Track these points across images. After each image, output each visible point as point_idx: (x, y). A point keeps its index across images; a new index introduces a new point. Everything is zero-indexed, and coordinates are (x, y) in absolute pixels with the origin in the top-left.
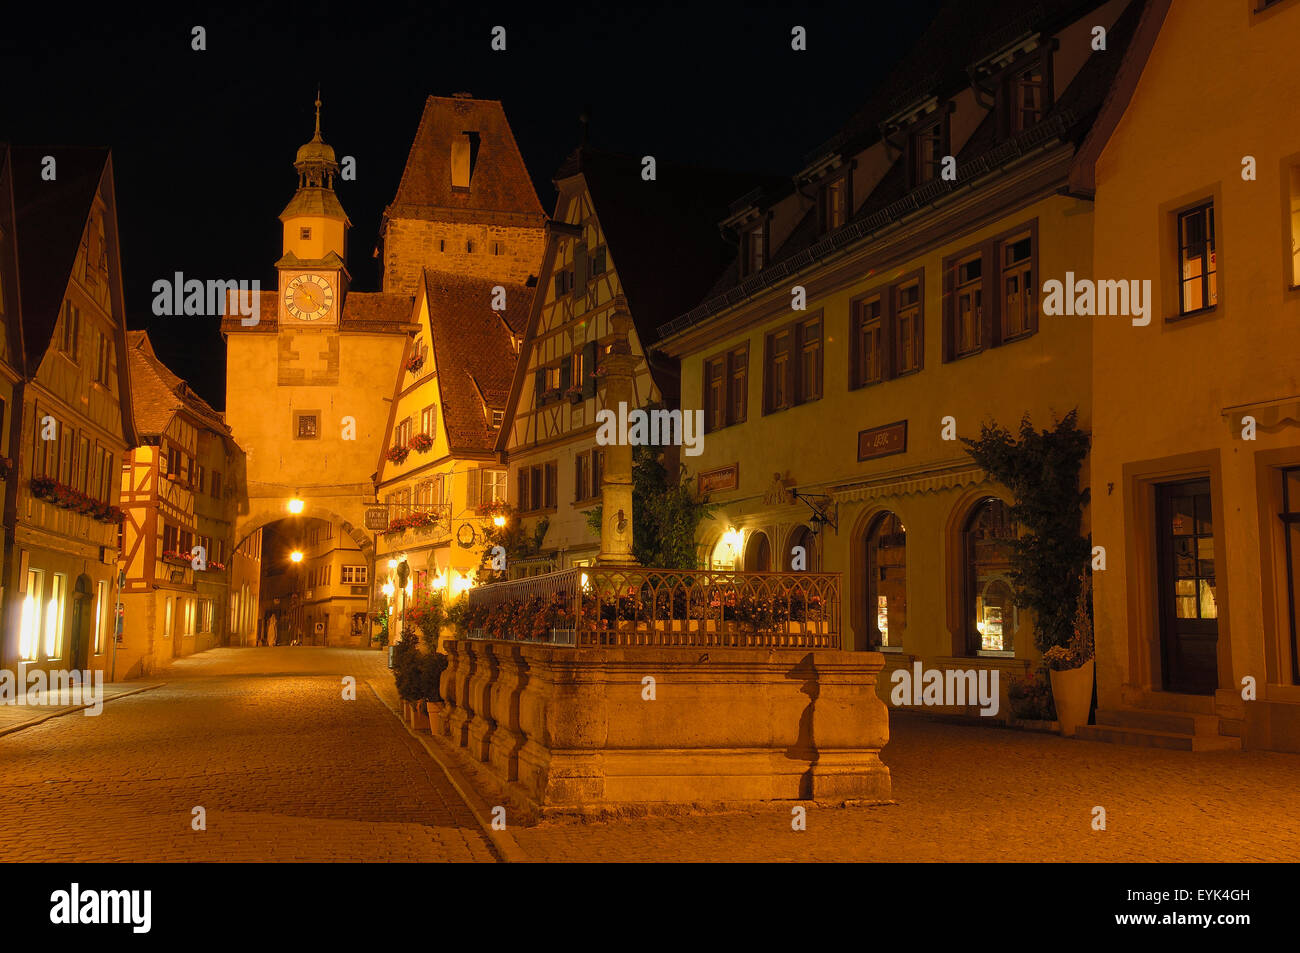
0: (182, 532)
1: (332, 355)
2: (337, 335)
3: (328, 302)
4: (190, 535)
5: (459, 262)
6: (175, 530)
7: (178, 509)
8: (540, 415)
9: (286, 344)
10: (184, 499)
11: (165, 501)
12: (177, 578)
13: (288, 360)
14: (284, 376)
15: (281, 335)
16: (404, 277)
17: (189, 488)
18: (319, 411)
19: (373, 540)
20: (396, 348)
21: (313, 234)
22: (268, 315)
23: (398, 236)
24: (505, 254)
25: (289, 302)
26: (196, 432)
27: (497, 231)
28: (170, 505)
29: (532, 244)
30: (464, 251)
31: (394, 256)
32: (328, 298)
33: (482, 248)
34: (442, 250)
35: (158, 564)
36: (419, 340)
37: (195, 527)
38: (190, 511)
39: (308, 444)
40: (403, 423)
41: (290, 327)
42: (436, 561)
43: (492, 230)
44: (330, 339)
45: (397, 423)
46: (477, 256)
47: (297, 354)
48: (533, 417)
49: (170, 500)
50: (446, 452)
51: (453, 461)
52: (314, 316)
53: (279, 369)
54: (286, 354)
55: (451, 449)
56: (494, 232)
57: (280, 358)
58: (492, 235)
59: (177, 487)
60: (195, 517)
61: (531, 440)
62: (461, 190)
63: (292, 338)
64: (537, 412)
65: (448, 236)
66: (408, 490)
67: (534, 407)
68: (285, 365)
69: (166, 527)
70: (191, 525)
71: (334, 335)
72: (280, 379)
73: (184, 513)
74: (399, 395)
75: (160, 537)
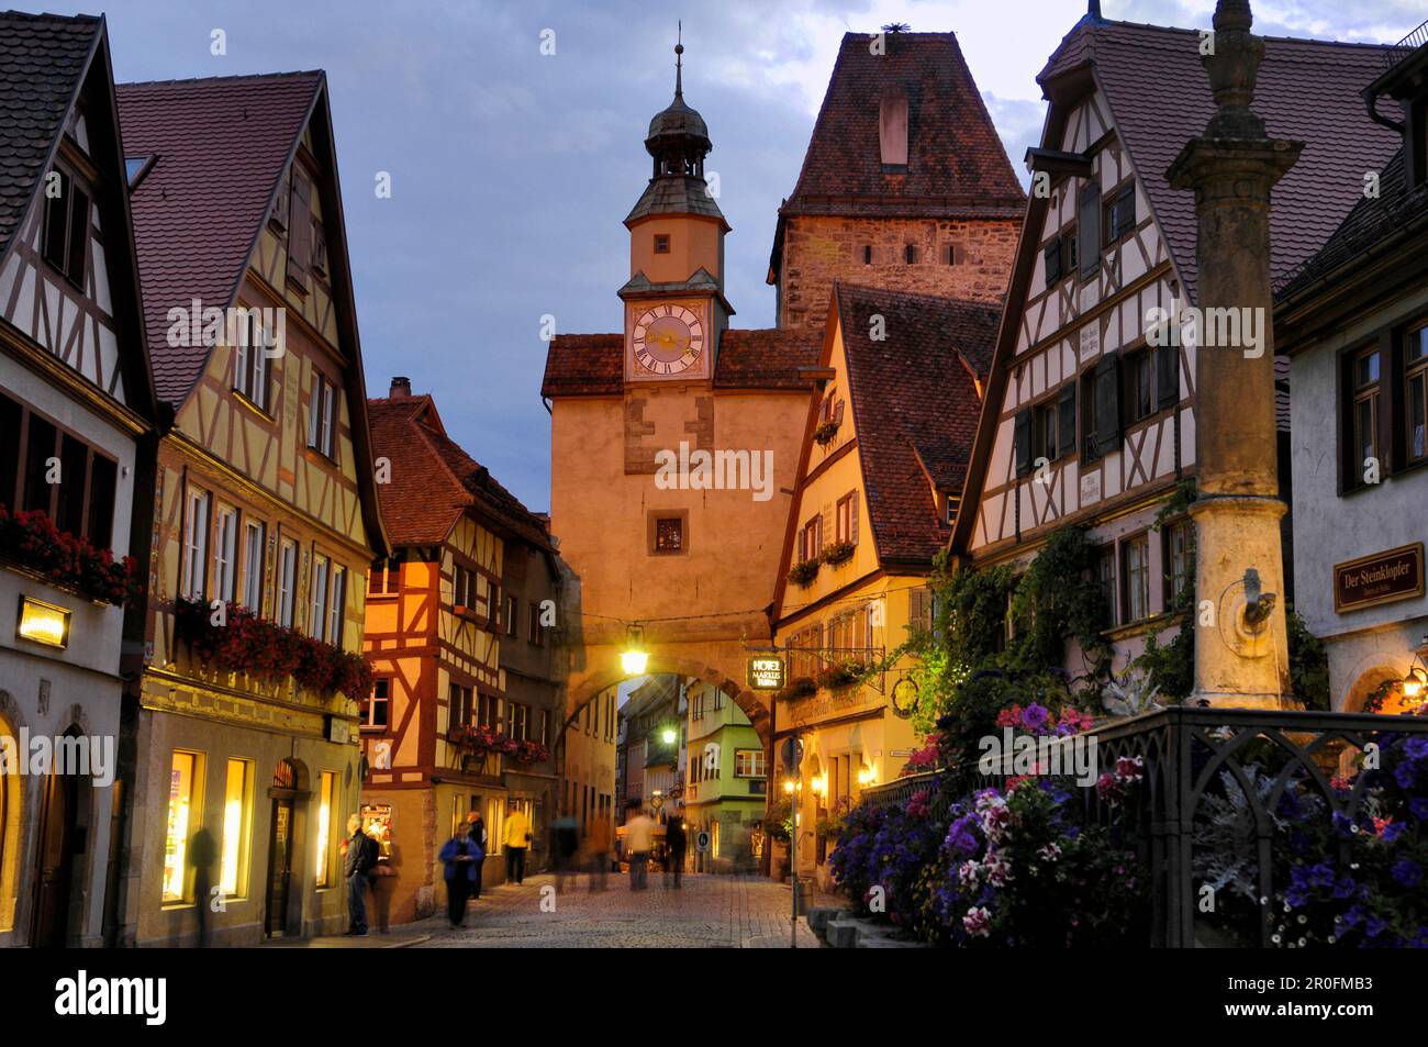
0: (481, 696)
1: (703, 426)
2: (711, 394)
3: (696, 345)
4: (494, 702)
5: (893, 279)
6: (469, 693)
7: (473, 661)
8: (1024, 488)
9: (635, 411)
10: (482, 645)
11: (451, 648)
12: (473, 767)
13: (638, 435)
14: (633, 459)
15: (629, 398)
16: (811, 306)
17: (489, 627)
18: (686, 512)
19: (769, 709)
20: (800, 410)
21: (673, 244)
22: (609, 369)
23: (801, 244)
24: (966, 262)
25: (639, 347)
26: (500, 543)
27: (953, 227)
28: (458, 653)
29: (1005, 245)
30: (900, 263)
31: (795, 274)
32: (697, 338)
33: (929, 255)
34: (868, 262)
35: (441, 744)
36: (831, 395)
37: (503, 687)
38: (494, 663)
39: (670, 561)
40: (811, 524)
41: (641, 385)
42: (863, 741)
43: (943, 227)
44: (699, 401)
45: (801, 526)
46: (921, 268)
47: (652, 425)
48: (1012, 493)
49: (458, 646)
50: (875, 566)
51: (886, 580)
52: (676, 367)
53: (626, 449)
54: (635, 427)
55: (882, 560)
56: (947, 230)
57: (628, 432)
58: (944, 235)
59: (470, 626)
60: (502, 676)
61: (1010, 531)
62: (895, 168)
63: (644, 402)
64: (1019, 485)
65: (876, 239)
66: (818, 629)
67: (1013, 476)
68: (634, 443)
69: (454, 687)
70: (495, 684)
71: (706, 395)
72: (627, 464)
73: (483, 666)
74: (804, 481)
75: (444, 703)
